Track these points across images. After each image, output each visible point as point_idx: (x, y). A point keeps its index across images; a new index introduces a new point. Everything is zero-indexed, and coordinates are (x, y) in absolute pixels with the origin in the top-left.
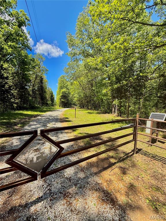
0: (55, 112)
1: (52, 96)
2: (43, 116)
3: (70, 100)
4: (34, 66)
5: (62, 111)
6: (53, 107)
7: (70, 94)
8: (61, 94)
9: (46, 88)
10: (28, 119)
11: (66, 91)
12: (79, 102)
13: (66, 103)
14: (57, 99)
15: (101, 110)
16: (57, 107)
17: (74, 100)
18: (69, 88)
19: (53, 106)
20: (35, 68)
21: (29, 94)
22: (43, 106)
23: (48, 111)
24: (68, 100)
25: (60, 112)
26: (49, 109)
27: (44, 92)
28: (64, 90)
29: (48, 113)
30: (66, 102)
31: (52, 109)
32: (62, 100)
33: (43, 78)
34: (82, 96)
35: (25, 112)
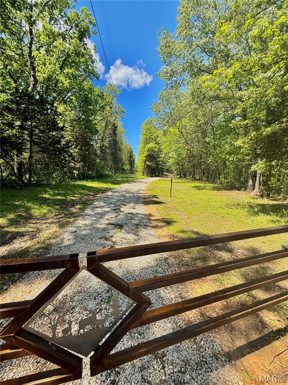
0: (135, 183)
1: (131, 156)
2: (116, 192)
3: (160, 163)
4: (103, 107)
5: (146, 183)
6: (132, 175)
7: (161, 151)
8: (146, 153)
9: (122, 143)
10: (92, 195)
11: (155, 147)
12: (177, 167)
13: (155, 168)
14: (139, 161)
15: (221, 183)
16: (139, 175)
17: (169, 162)
18: (160, 142)
19: (133, 173)
20: (104, 108)
21: (96, 155)
22: (116, 173)
23: (124, 182)
24: (157, 163)
25: (144, 184)
26: (125, 179)
27: (119, 150)
28: (152, 145)
29: (124, 187)
30: (154, 166)
31: (130, 179)
32: (147, 163)
33: (116, 127)
34: (184, 156)
35: (90, 184)
